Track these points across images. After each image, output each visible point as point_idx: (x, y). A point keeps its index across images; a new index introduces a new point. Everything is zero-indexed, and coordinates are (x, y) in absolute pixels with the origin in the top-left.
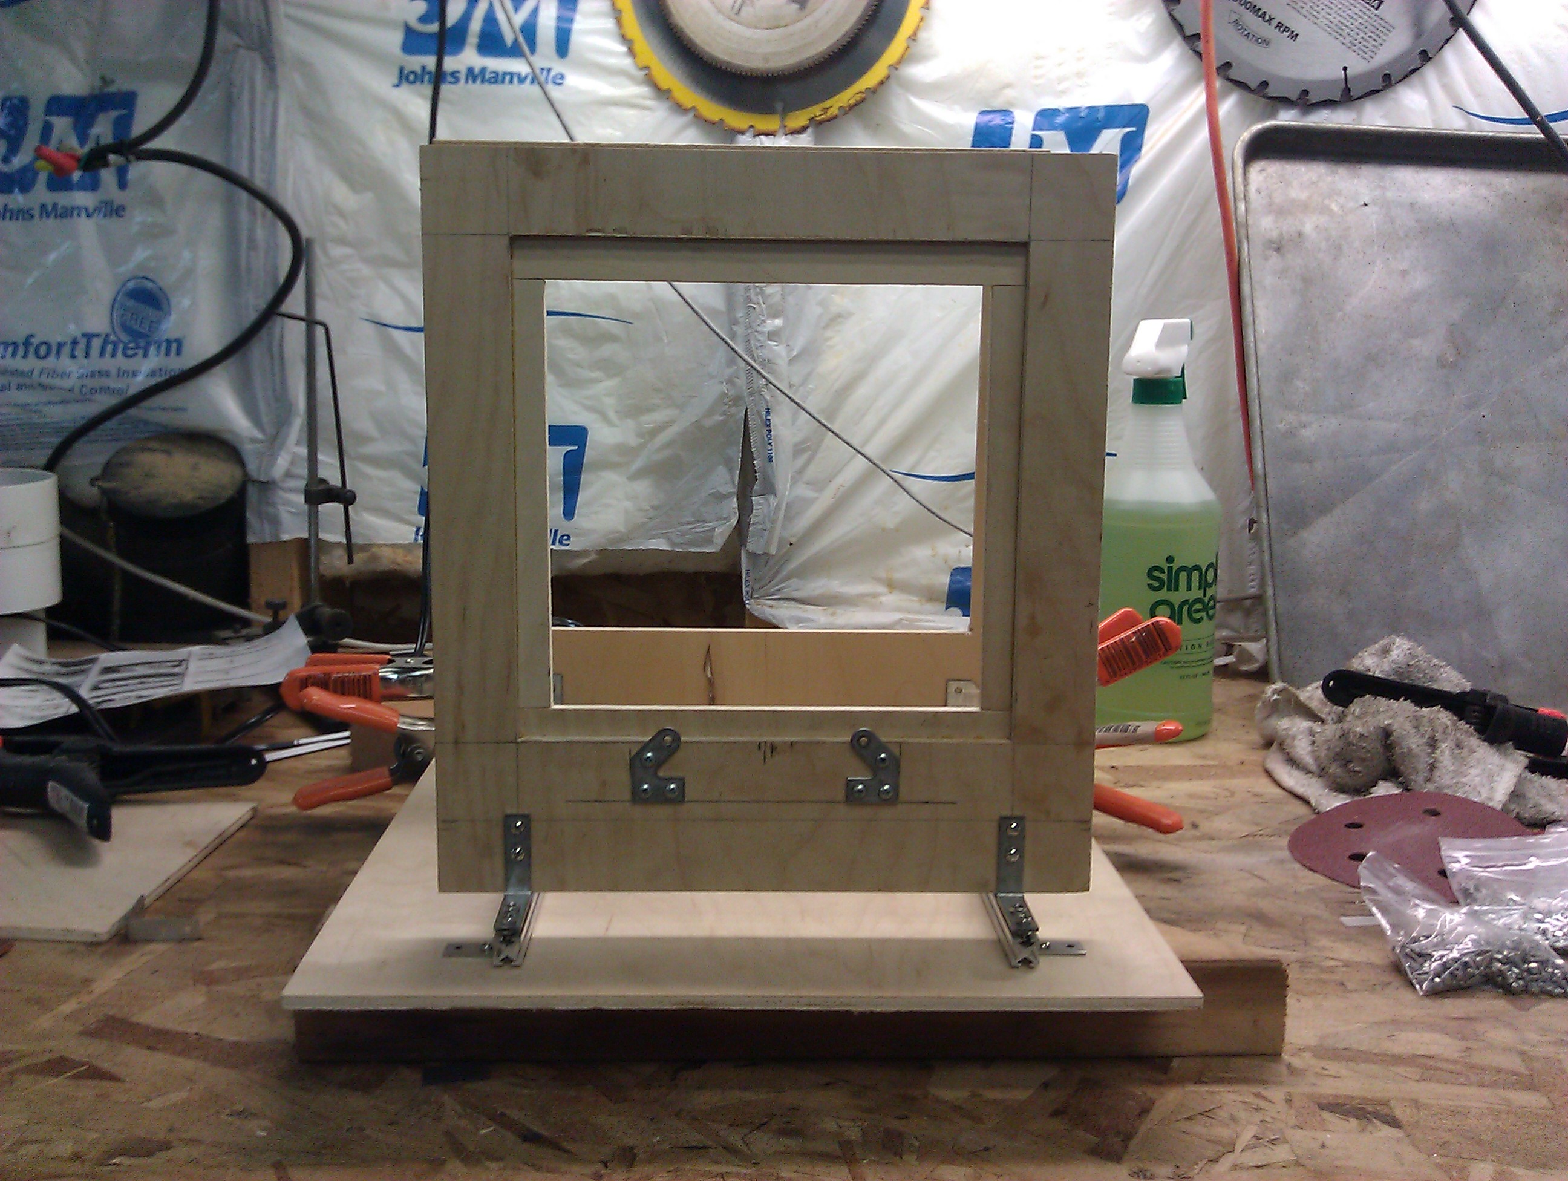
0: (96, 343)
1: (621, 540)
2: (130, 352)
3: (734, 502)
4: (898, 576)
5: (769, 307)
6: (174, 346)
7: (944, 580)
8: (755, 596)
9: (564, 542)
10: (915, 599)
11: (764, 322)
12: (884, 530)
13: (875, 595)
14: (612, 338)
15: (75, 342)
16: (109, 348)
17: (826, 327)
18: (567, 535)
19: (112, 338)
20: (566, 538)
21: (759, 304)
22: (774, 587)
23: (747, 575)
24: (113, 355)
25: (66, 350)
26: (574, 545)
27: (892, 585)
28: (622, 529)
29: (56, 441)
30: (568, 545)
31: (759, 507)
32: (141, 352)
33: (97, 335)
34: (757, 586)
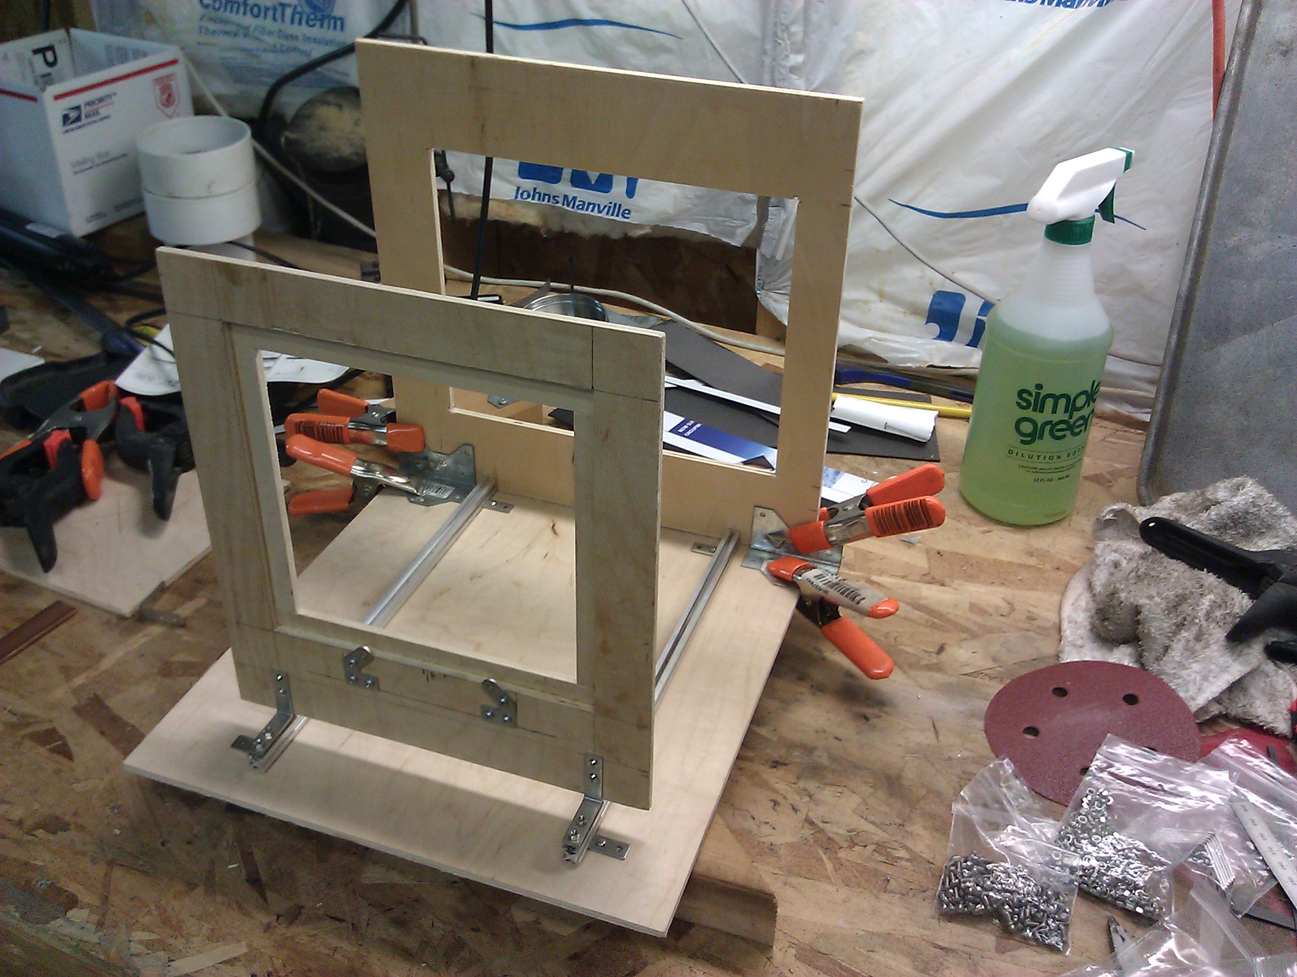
0: (289, 12)
1: (670, 220)
2: (311, 23)
3: (754, 209)
4: (887, 289)
5: (792, 43)
6: (339, 23)
7: (927, 300)
8: (766, 288)
9: (626, 215)
10: (900, 310)
11: (787, 56)
12: (877, 251)
13: (866, 302)
14: (666, 50)
15: (275, 9)
16: (297, 17)
17: (849, 61)
18: (629, 211)
19: (299, 9)
20: (627, 212)
21: (784, 40)
22: (782, 283)
23: (760, 271)
24: (300, 23)
25: (270, 13)
26: (633, 219)
27: (882, 296)
28: (671, 211)
29: (271, 81)
30: (628, 218)
31: (772, 217)
32: (318, 23)
33: (290, 5)
34: (768, 280)
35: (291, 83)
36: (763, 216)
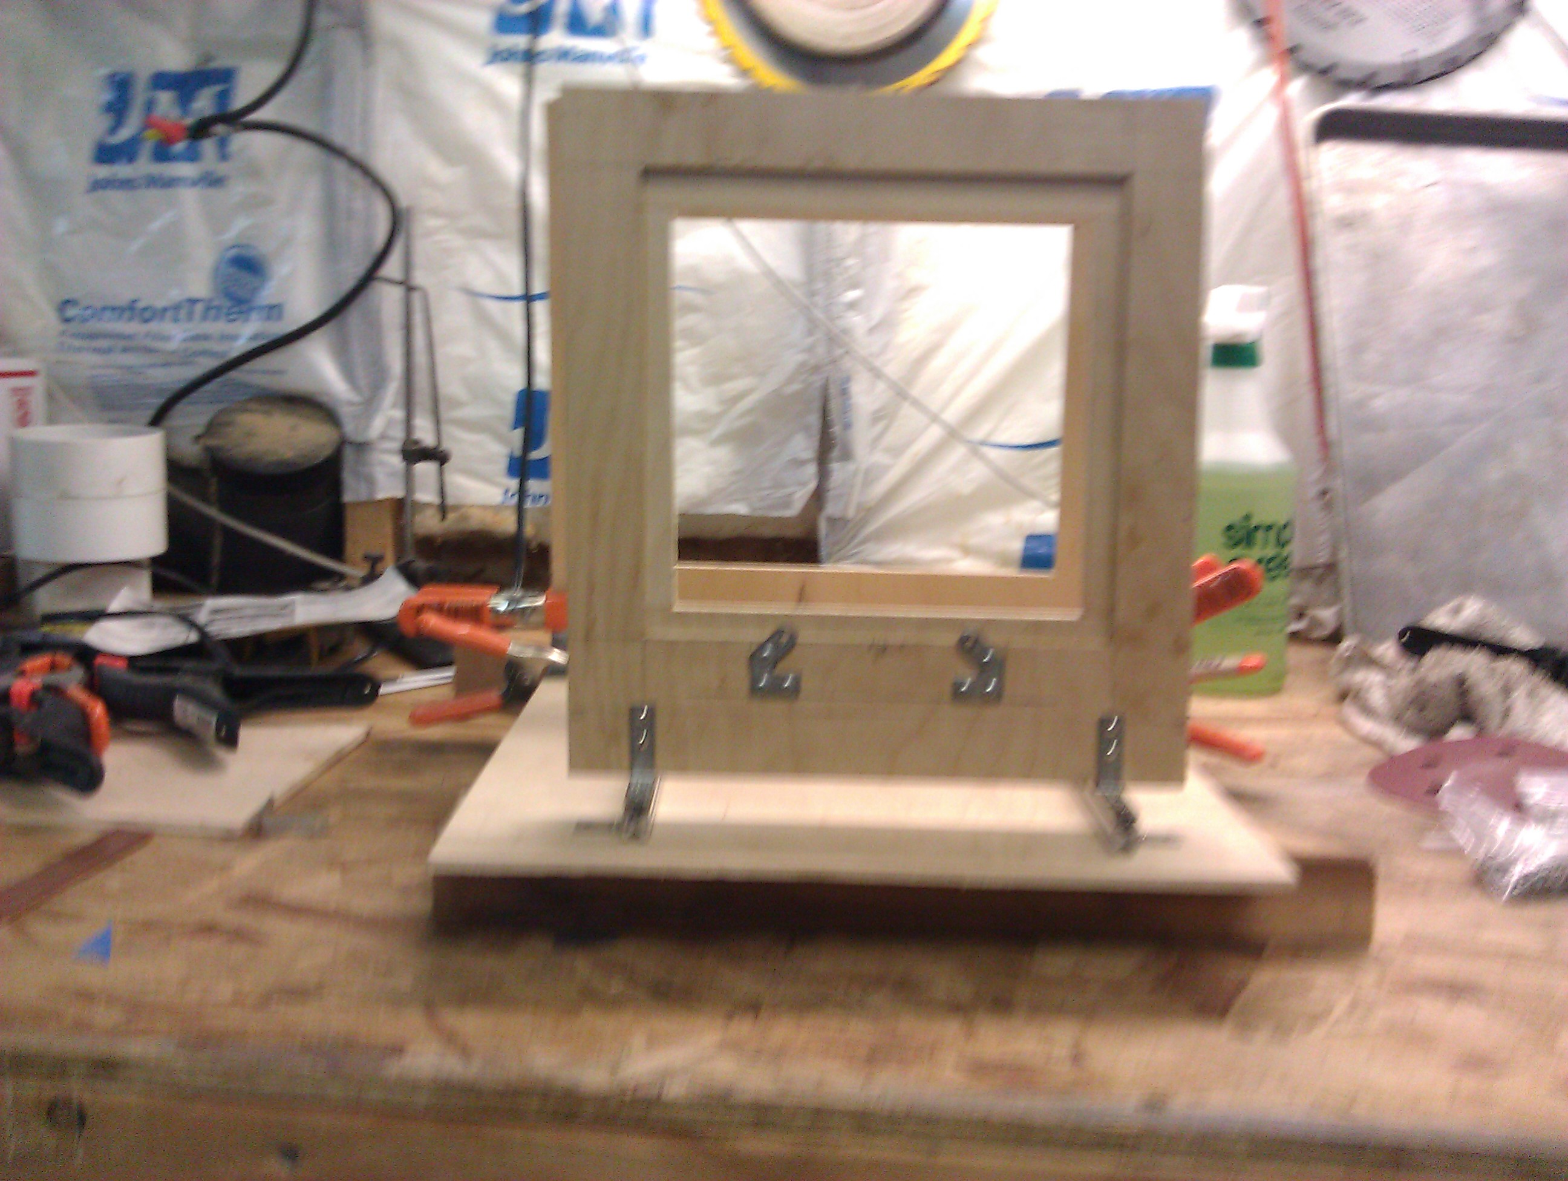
3: (813, 468)
4: (974, 541)
5: (846, 281)
7: (1017, 546)
8: (832, 559)
11: (844, 292)
12: (959, 496)
13: (949, 560)
14: (695, 309)
17: (903, 299)
21: (837, 275)
22: (851, 550)
23: (825, 539)
27: (966, 551)
28: (705, 491)
29: (158, 401)
31: (837, 473)
34: (834, 550)
35: (185, 400)
36: (823, 474)
